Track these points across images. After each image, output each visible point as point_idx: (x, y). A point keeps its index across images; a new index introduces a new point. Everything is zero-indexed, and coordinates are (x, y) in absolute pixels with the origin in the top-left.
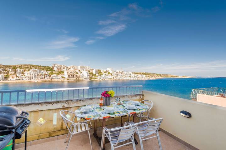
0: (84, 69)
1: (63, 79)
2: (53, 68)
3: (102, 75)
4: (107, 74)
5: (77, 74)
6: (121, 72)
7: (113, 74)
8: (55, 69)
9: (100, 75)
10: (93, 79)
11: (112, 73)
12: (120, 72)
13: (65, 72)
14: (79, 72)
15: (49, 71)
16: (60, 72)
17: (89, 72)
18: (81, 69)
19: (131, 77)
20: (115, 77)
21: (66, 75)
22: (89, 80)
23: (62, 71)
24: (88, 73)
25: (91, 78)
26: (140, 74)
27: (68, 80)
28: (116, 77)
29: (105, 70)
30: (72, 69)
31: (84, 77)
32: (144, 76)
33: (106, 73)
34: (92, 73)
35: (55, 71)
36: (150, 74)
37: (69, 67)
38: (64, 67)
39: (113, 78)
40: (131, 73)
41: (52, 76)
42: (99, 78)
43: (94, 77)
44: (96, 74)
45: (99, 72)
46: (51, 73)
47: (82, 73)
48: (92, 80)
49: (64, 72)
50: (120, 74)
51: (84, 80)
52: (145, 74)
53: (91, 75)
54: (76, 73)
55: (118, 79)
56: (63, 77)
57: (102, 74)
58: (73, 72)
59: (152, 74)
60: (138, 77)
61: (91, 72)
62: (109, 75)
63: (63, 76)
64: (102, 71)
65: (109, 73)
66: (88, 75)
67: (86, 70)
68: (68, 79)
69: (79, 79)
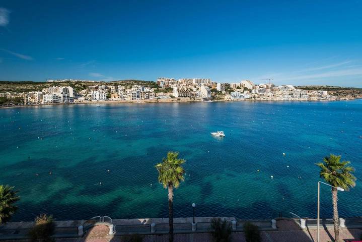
0: (203, 84)
1: (172, 99)
2: (159, 83)
3: (232, 93)
4: (242, 90)
5: (192, 92)
6: (270, 86)
7: (253, 91)
8: (162, 85)
9: (230, 93)
10: (217, 99)
11: (251, 88)
12: (268, 87)
13: (175, 89)
14: (194, 89)
15: (154, 87)
16: (169, 89)
17: (210, 87)
18: (197, 84)
19: (294, 94)
20: (257, 96)
21: (175, 94)
22: (210, 101)
23: (170, 88)
24: (209, 89)
25: (214, 98)
26: (314, 88)
27: (179, 101)
28: (260, 95)
29: (238, 84)
30: (184, 84)
31: (203, 96)
32: (325, 93)
33: (239, 90)
34: (215, 90)
35: (161, 87)
36: (339, 89)
37: (180, 81)
38: (173, 81)
39: (254, 97)
40: (293, 88)
41: (158, 94)
42: (227, 97)
43: (218, 96)
44: (221, 92)
45: (228, 88)
46: (156, 90)
47: (199, 90)
48: (216, 101)
49: (172, 89)
50: (269, 90)
51: (202, 100)
52: (327, 89)
53: (214, 93)
54: (191, 89)
55: (263, 98)
56: (172, 97)
57: (233, 91)
58: (186, 89)
59: (346, 89)
60: (310, 96)
61: (213, 88)
62: (246, 92)
63: (172, 94)
64: (232, 86)
65: (246, 89)
66: (209, 93)
67: (205, 85)
68: (179, 99)
69: (195, 100)
